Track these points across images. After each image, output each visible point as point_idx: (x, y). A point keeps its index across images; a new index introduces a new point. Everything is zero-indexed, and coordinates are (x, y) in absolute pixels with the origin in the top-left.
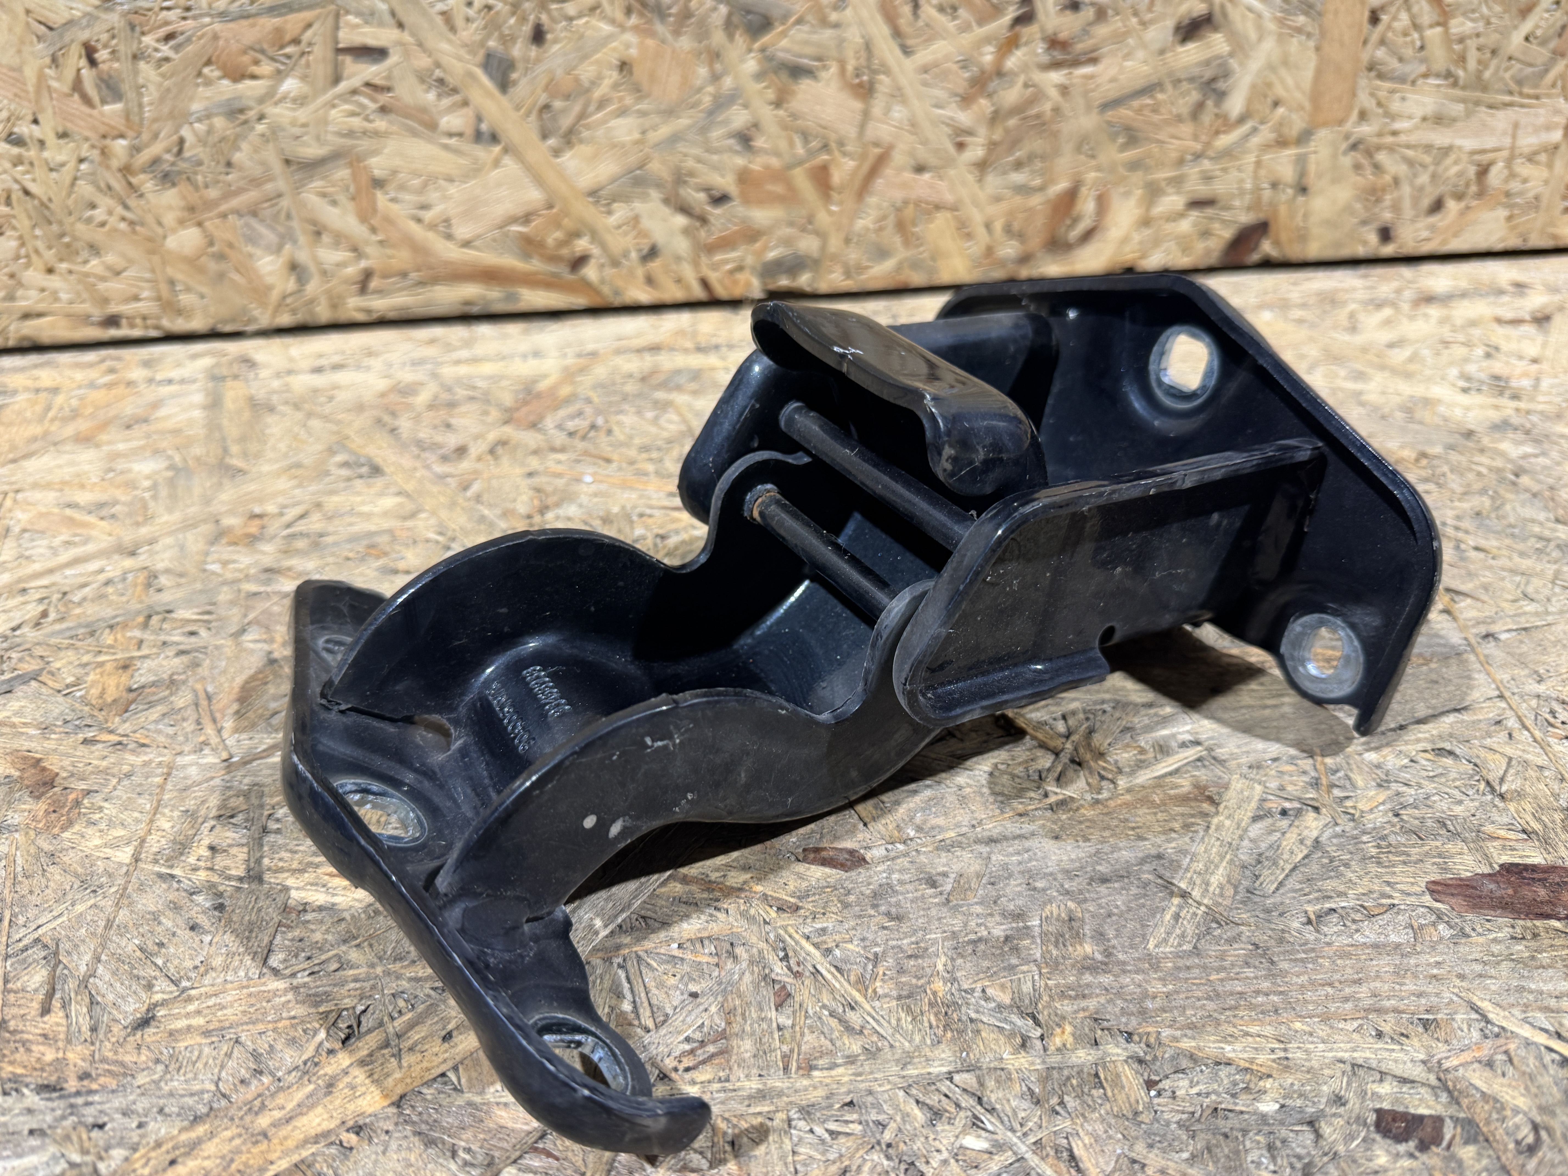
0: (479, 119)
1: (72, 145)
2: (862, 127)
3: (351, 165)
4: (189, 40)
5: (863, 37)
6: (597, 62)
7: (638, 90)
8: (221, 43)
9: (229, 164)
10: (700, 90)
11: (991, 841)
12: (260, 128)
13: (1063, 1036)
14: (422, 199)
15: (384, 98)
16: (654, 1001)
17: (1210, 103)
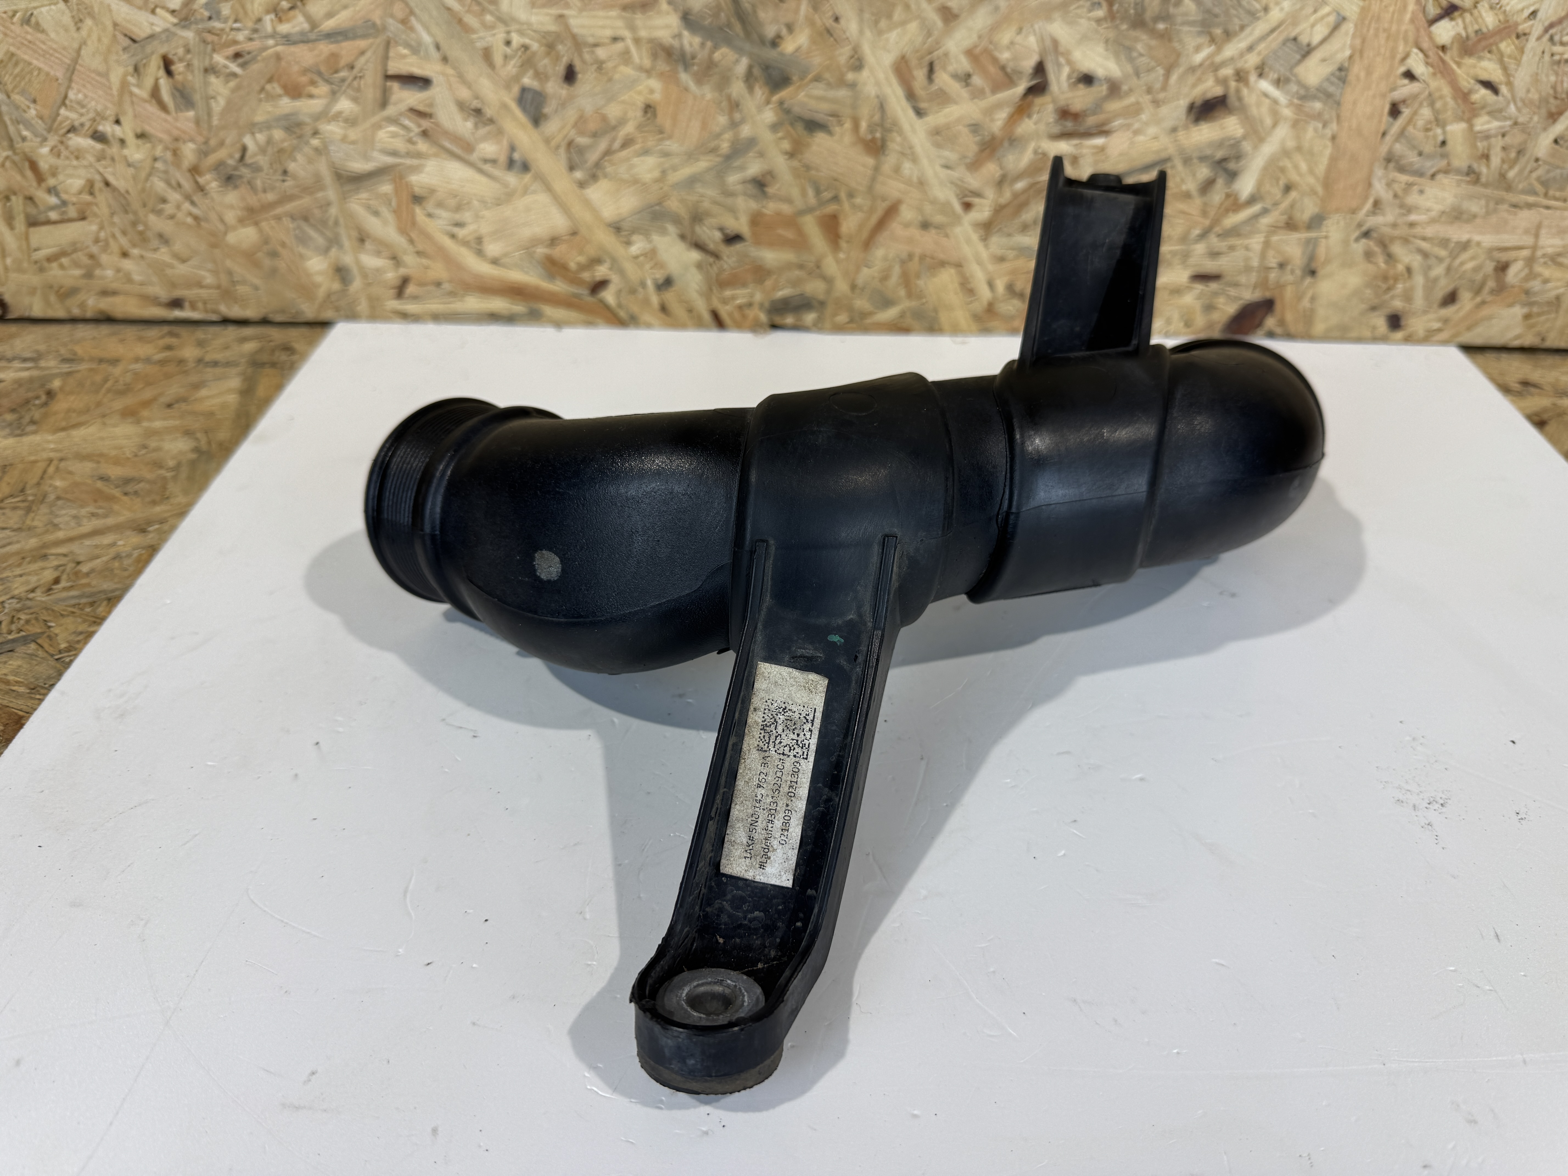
0: (512, 148)
1: (148, 145)
2: (873, 181)
3: (394, 180)
4: (254, 59)
5: (878, 97)
6: (624, 103)
7: (661, 132)
8: (283, 64)
9: (285, 172)
10: (718, 136)
12: (315, 142)
14: (457, 217)
15: (425, 124)
17: (1220, 182)
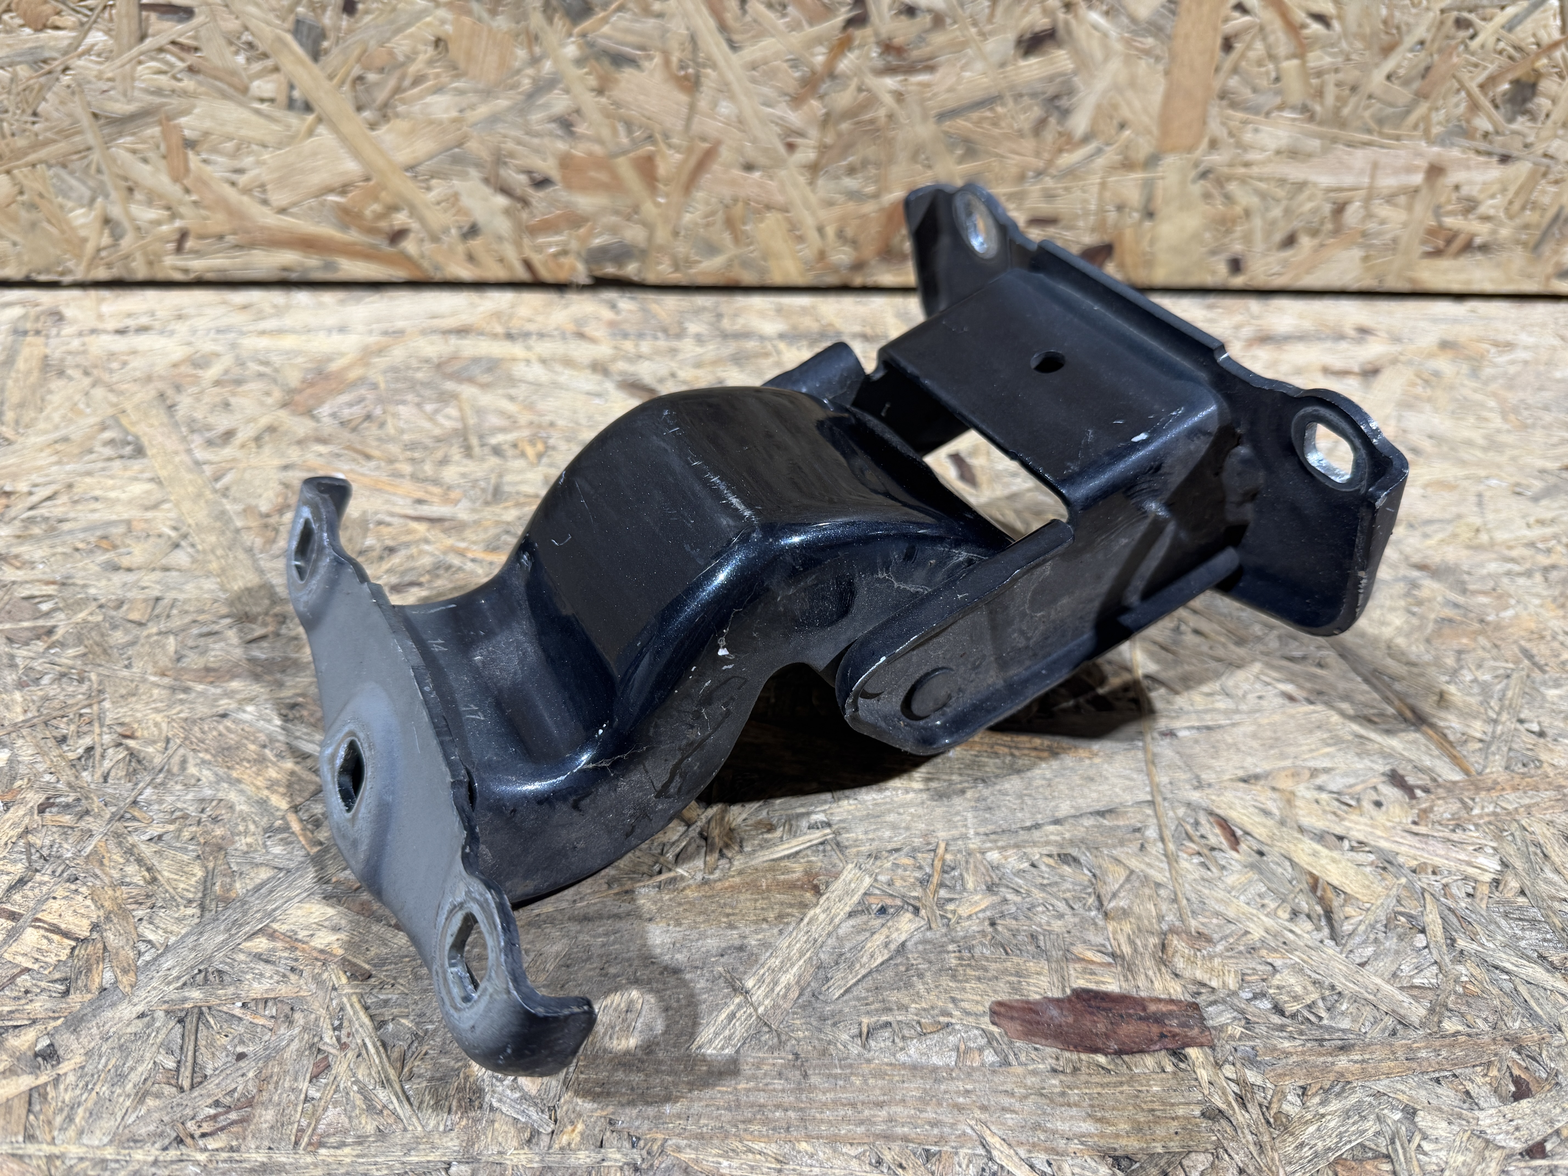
0: (291, 86)
2: (689, 120)
3: (160, 123)
5: (688, 29)
6: (411, 36)
7: (455, 68)
9: (35, 114)
10: (518, 72)
11: (586, 919)
12: (66, 79)
13: (570, 1136)
14: (236, 163)
15: (191, 58)
16: (199, 1061)
17: (1053, 120)
